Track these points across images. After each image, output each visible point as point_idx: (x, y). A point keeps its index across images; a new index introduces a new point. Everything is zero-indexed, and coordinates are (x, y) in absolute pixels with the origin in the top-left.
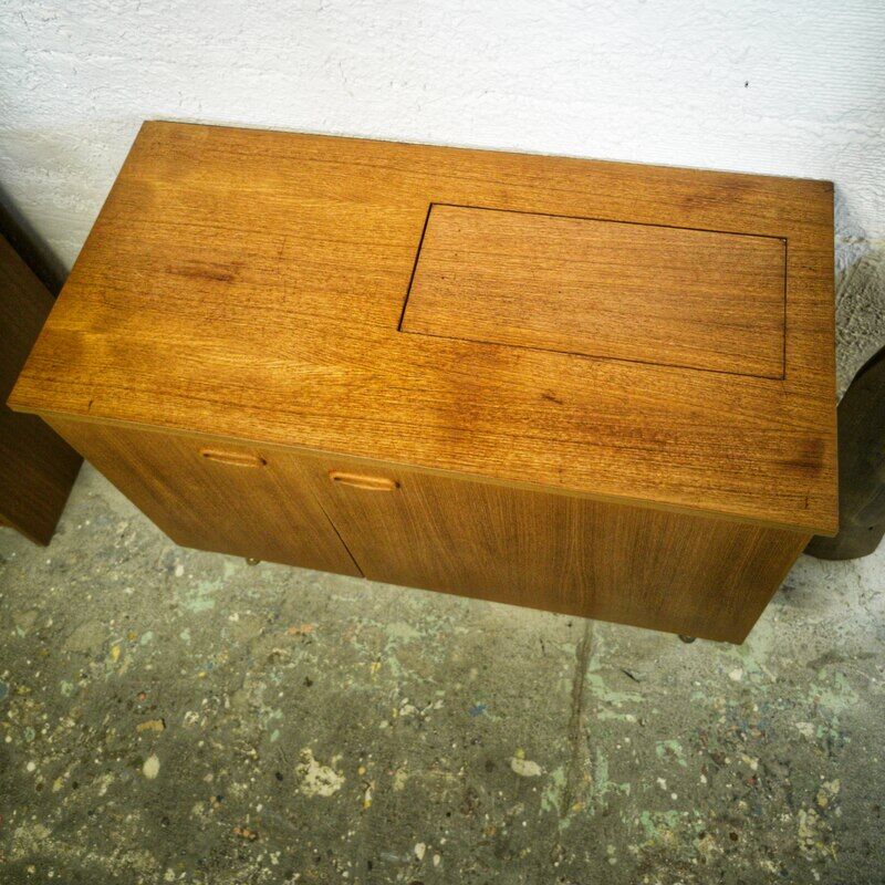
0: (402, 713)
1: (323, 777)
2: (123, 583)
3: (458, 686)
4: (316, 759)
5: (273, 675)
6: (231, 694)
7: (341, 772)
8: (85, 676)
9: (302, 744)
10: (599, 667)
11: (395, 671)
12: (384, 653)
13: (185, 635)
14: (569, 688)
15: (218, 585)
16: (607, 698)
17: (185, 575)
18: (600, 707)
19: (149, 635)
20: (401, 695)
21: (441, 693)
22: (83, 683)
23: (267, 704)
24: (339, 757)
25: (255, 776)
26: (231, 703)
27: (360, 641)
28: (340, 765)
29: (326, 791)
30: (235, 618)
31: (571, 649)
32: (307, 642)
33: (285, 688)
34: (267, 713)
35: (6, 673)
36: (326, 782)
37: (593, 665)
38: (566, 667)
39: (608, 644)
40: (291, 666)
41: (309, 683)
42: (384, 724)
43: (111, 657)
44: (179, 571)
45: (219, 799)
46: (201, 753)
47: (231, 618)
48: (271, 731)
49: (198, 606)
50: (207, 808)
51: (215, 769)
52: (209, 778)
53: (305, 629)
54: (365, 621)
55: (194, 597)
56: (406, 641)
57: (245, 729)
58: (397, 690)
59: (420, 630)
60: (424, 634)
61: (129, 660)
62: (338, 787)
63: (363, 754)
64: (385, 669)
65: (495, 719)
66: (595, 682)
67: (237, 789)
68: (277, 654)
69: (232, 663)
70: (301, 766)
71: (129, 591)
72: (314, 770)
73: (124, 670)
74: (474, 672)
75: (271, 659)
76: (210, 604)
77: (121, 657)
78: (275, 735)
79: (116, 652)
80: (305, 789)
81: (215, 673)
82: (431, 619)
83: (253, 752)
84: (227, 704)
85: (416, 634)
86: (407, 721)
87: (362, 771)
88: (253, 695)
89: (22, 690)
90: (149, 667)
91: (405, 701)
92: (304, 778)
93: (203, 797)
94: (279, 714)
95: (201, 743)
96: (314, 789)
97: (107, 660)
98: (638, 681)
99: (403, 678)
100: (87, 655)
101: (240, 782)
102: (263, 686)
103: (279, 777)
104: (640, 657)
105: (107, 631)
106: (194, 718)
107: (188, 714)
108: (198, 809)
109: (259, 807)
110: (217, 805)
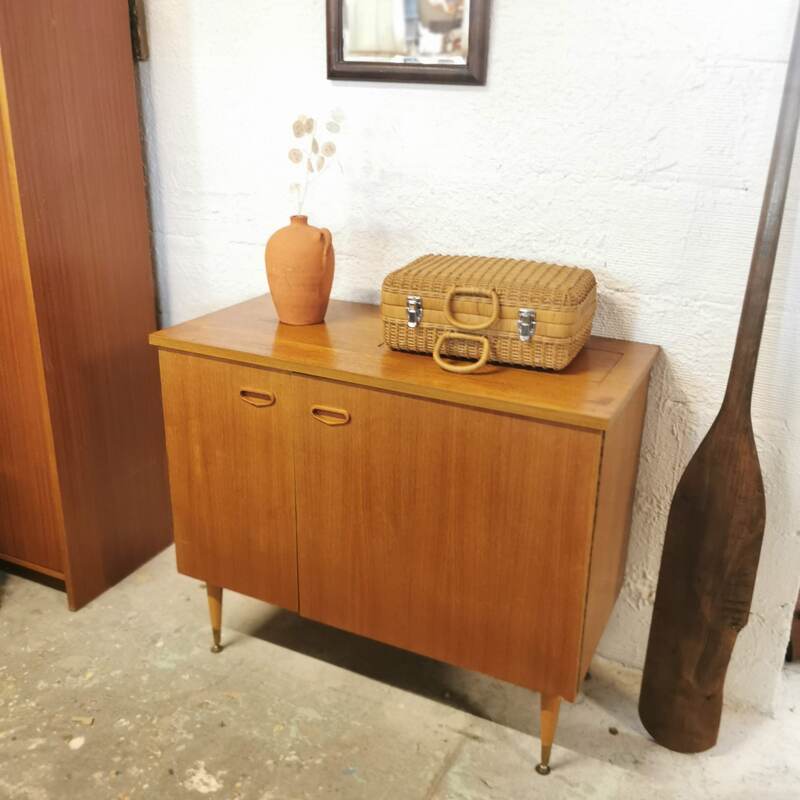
0: (287, 759)
1: (206, 780)
2: (116, 642)
3: (340, 754)
4: (205, 768)
5: (197, 714)
6: (160, 717)
7: (221, 781)
8: (59, 682)
9: (200, 757)
10: (461, 771)
11: (293, 734)
12: (289, 723)
13: (145, 678)
14: (430, 776)
15: (184, 657)
16: (460, 792)
17: (163, 647)
18: (452, 795)
19: (118, 672)
20: (292, 748)
21: (324, 755)
22: (56, 685)
23: (184, 728)
24: (225, 772)
25: (154, 767)
26: (158, 721)
27: (274, 711)
28: (222, 777)
29: (203, 790)
30: (186, 677)
31: (441, 755)
32: (233, 702)
33: (202, 723)
34: (182, 733)
35: (5, 667)
36: (206, 784)
37: (456, 769)
38: (433, 765)
39: (473, 760)
40: (215, 712)
41: (222, 725)
42: (270, 762)
43: (85, 677)
44: (160, 644)
45: (117, 773)
46: (119, 744)
47: (184, 677)
48: (179, 744)
49: (163, 665)
50: (104, 776)
51: (125, 755)
52: (117, 759)
53: (235, 695)
54: (283, 701)
55: (162, 659)
56: (309, 719)
57: (160, 738)
58: (289, 745)
59: (324, 716)
60: (326, 719)
61: (96, 681)
62: (214, 790)
63: (244, 776)
64: (287, 731)
65: (360, 780)
66: (454, 781)
67: (134, 771)
68: (208, 703)
69: (170, 700)
70: (192, 770)
71: (118, 646)
72: (201, 774)
73: (89, 685)
74: (356, 749)
75: (201, 705)
76: (173, 666)
77: (91, 679)
78: (182, 748)
79: (89, 675)
80: (188, 785)
81: (155, 703)
82: (335, 711)
83: (159, 753)
84: (155, 722)
85: (320, 718)
86: (289, 765)
87: (238, 785)
88: (177, 721)
89: (10, 678)
90: (108, 688)
91: (294, 752)
92: (190, 777)
93: (106, 769)
94: (191, 737)
95: (122, 739)
96: (195, 786)
97: (80, 678)
98: (491, 788)
99: (297, 739)
100: (68, 672)
101: (139, 767)
102: (187, 718)
103: (171, 772)
104: (498, 773)
105: (90, 662)
106: (125, 724)
107: (122, 720)
108: (98, 775)
109: (146, 786)
110: (114, 776)
